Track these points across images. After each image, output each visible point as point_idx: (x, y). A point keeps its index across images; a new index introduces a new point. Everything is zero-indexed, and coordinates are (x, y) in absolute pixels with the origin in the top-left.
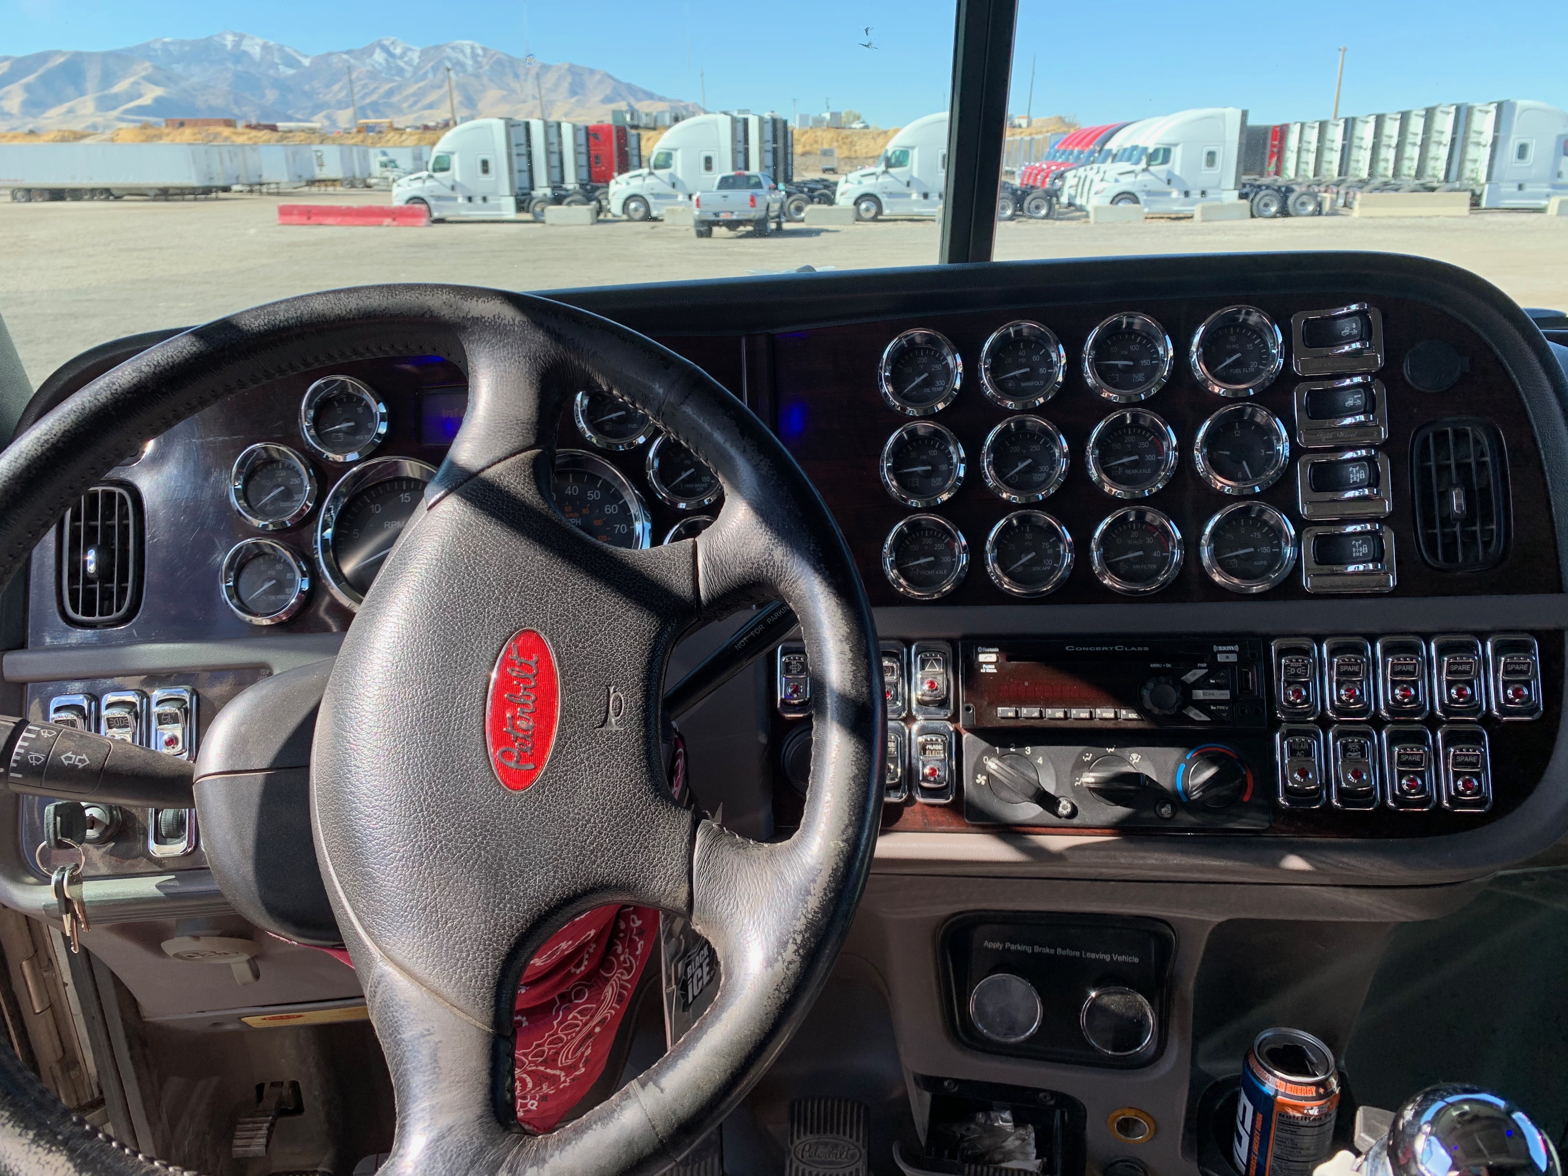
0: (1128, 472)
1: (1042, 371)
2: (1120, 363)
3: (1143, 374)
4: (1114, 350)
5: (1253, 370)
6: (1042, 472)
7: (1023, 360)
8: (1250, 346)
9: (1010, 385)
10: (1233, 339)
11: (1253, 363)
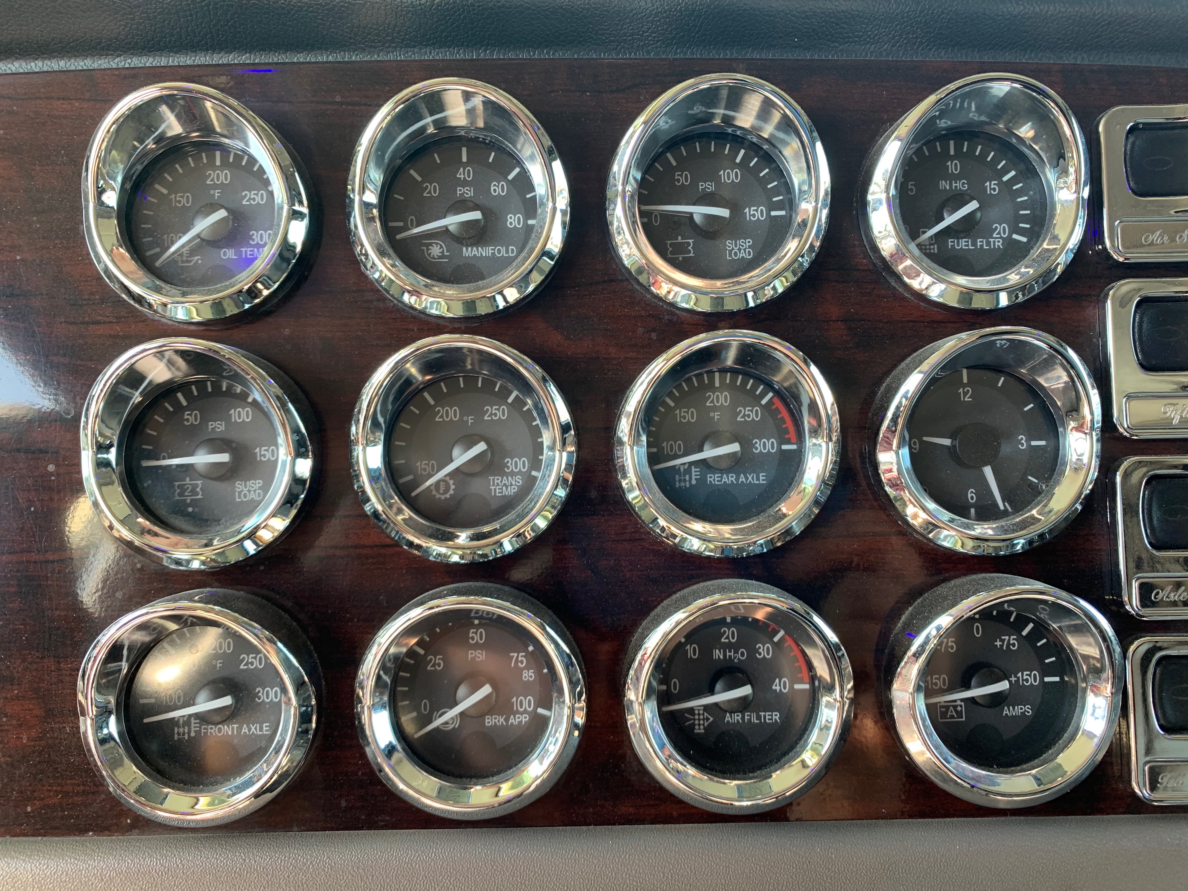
0: (713, 479)
1: (514, 221)
2: (699, 211)
3: (749, 242)
4: (683, 179)
5: (999, 244)
6: (513, 474)
7: (468, 192)
8: (992, 187)
9: (436, 251)
10: (954, 166)
11: (1000, 228)
